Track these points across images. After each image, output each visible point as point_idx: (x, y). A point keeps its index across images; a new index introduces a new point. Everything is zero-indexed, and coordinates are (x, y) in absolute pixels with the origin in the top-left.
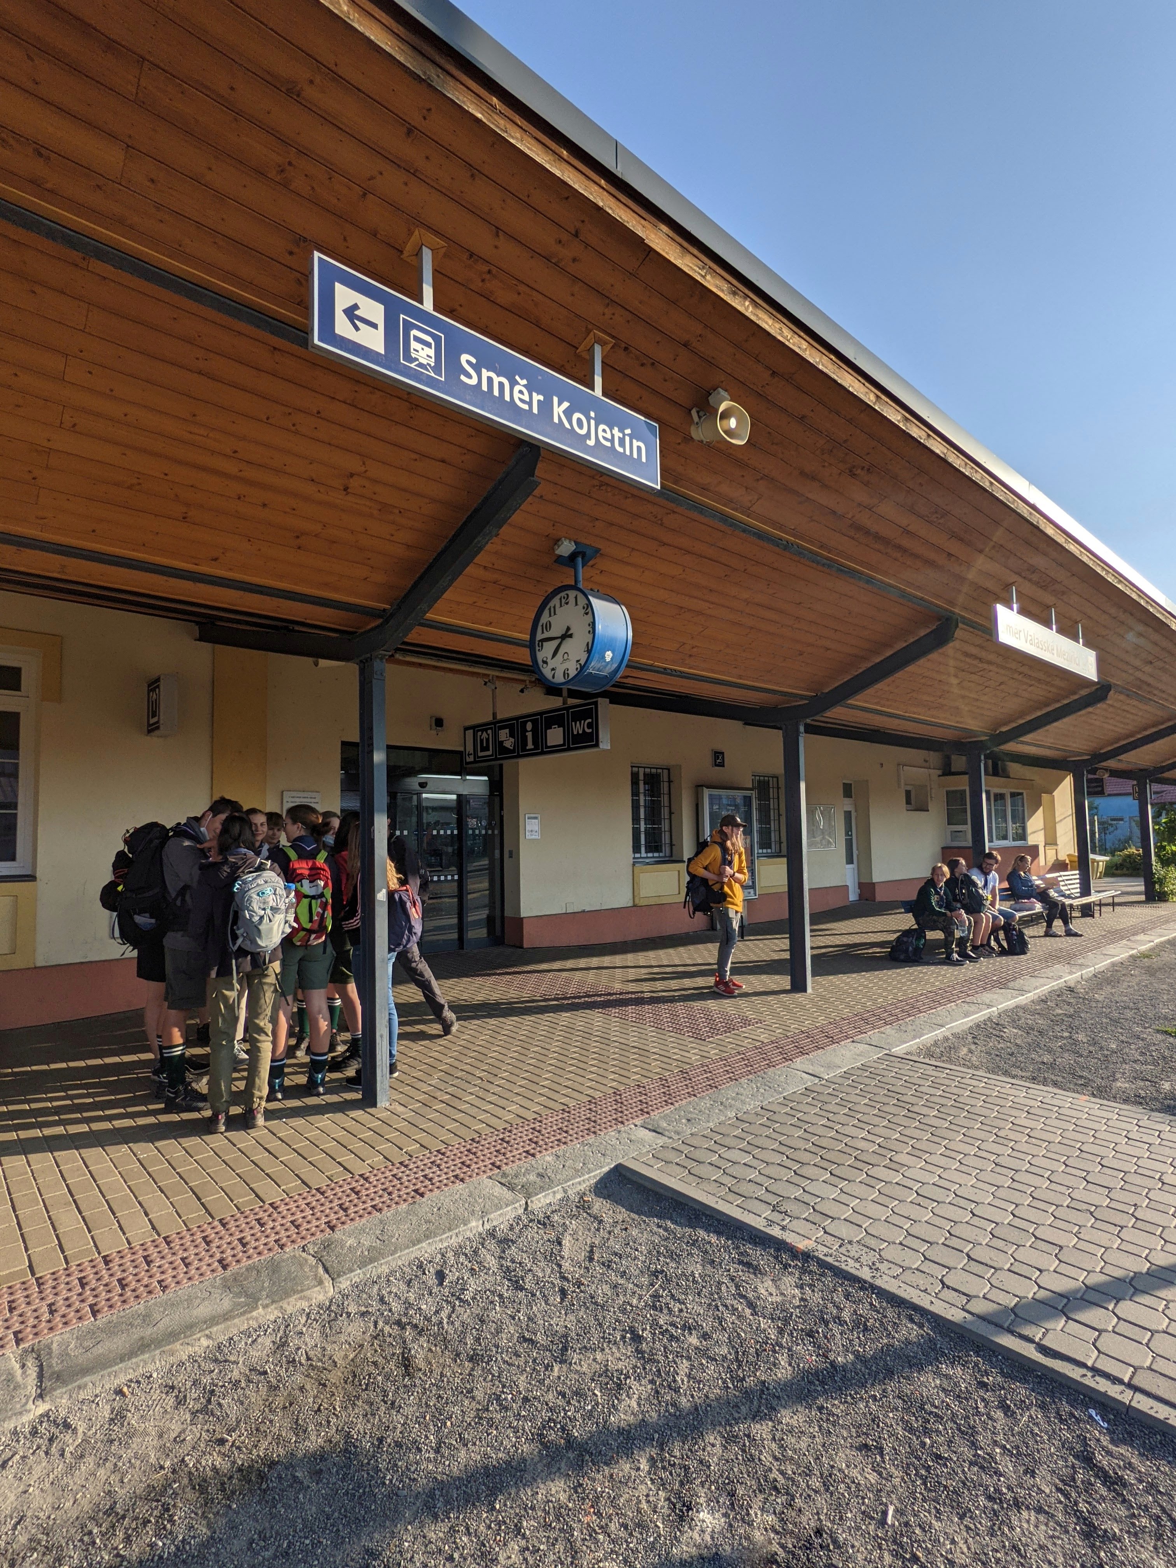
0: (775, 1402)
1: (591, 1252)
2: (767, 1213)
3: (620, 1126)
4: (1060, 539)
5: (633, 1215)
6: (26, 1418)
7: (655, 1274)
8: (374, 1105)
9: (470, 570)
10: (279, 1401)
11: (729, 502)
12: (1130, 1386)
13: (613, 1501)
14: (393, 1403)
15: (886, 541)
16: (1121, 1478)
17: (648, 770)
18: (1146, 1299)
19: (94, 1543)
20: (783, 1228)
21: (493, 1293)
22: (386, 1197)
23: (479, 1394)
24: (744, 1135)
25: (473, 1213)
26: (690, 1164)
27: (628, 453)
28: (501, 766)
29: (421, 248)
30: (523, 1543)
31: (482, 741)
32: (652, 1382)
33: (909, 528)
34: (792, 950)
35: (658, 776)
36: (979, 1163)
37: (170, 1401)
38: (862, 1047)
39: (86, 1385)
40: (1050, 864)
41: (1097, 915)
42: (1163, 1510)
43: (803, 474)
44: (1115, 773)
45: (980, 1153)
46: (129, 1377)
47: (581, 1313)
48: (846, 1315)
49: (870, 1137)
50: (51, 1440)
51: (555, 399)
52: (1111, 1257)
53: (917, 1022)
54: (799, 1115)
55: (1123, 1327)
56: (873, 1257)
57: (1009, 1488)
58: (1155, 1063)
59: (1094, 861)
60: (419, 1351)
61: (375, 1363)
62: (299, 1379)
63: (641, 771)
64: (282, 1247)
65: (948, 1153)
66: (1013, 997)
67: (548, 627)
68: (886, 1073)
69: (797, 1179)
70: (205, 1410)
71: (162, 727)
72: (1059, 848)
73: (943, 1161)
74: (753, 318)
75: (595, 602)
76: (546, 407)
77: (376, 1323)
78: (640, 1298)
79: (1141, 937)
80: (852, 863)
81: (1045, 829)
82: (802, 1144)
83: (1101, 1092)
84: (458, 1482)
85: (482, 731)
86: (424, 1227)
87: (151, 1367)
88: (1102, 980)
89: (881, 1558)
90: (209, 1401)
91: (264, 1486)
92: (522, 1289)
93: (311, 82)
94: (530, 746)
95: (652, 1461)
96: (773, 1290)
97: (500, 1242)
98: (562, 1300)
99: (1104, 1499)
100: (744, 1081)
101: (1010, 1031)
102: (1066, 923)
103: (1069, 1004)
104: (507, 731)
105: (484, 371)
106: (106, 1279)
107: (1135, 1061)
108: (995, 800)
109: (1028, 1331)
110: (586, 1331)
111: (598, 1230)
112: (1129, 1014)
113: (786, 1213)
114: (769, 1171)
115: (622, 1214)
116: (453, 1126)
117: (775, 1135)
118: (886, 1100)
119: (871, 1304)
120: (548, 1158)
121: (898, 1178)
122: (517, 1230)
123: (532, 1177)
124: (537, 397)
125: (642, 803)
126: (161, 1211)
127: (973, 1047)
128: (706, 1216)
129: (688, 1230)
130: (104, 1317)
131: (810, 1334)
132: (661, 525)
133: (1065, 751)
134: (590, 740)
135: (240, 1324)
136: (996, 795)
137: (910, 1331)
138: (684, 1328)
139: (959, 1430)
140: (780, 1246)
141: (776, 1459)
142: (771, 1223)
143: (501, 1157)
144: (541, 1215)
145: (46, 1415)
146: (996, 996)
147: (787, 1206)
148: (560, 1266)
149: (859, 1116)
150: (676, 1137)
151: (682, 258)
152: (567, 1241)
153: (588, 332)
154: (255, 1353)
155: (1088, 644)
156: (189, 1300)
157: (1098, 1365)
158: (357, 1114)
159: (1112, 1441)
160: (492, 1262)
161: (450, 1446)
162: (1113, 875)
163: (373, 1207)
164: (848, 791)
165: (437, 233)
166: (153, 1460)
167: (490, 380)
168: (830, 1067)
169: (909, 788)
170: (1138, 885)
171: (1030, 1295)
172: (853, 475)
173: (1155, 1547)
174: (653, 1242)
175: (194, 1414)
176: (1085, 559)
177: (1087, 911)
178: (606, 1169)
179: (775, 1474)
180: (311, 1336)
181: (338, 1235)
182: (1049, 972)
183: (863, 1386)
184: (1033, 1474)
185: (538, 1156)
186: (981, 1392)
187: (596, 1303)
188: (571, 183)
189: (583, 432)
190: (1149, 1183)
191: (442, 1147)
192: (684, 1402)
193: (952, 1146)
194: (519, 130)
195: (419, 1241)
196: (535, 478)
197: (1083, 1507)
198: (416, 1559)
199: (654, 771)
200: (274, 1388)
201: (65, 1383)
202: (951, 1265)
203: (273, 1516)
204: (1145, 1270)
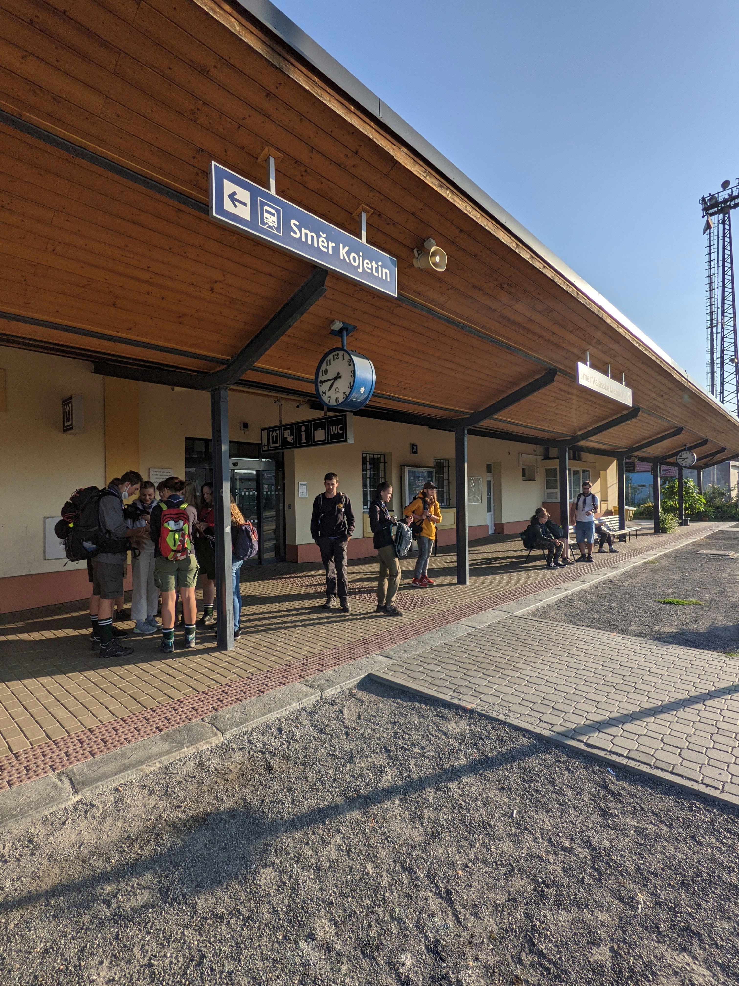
0: (459, 774)
1: (359, 715)
2: (451, 693)
3: (368, 655)
4: (614, 326)
5: (379, 698)
6: (70, 803)
7: (395, 723)
8: (226, 649)
9: (283, 338)
10: (205, 788)
11: (431, 301)
12: (627, 757)
13: (383, 817)
14: (266, 786)
15: (519, 325)
16: (620, 793)
17: (372, 456)
18: (638, 722)
19: (124, 851)
20: (460, 700)
21: (309, 736)
22: (243, 694)
23: (310, 779)
24: (436, 657)
25: (293, 699)
26: (408, 672)
27: (380, 276)
28: (283, 453)
29: (268, 157)
30: (342, 836)
31: (273, 437)
32: (398, 768)
33: (531, 318)
34: (458, 562)
35: (378, 459)
36: (559, 666)
37: (145, 792)
38: (498, 612)
39: (99, 787)
40: (603, 512)
41: (627, 540)
42: (637, 804)
43: (474, 287)
44: (641, 459)
45: (560, 662)
46: (121, 782)
47: (358, 742)
48: (492, 736)
49: (503, 656)
50: (86, 812)
51: (341, 245)
52: (621, 705)
53: (528, 598)
54: (465, 647)
55: (625, 734)
56: (505, 710)
57: (569, 800)
58: (652, 617)
59: (627, 510)
60: (275, 763)
61: (253, 770)
62: (213, 778)
63: (368, 456)
64: (190, 720)
65: (543, 662)
66: (580, 585)
67: (326, 372)
68: (511, 625)
69: (465, 677)
70: (166, 794)
71: (74, 428)
72: (609, 502)
73: (541, 666)
74: (451, 200)
75: (355, 359)
76: (336, 250)
77: (249, 753)
78: (388, 734)
79: (650, 552)
80: (490, 511)
81: (601, 491)
82: (467, 661)
83: (623, 632)
84: (305, 815)
85: (273, 431)
86: (268, 707)
87: (131, 778)
88: (627, 575)
89: (511, 830)
90: (167, 791)
91: (206, 823)
92: (325, 733)
93: (215, 67)
94: (304, 441)
95: (401, 800)
96: (455, 727)
97: (309, 713)
98: (347, 737)
99: (612, 802)
100: (434, 631)
101: (577, 603)
102: (610, 545)
103: (609, 588)
104: (289, 431)
105: (303, 229)
106: (94, 739)
107: (642, 616)
108: (574, 474)
109: (581, 738)
110: (362, 749)
111: (362, 705)
112: (640, 593)
113: (460, 692)
114: (451, 674)
115: (373, 697)
116: (273, 658)
117: (453, 657)
118: (511, 638)
119: (505, 730)
120: (330, 672)
121: (518, 674)
122: (318, 707)
123: (323, 682)
124: (331, 244)
125: (368, 476)
126: (115, 706)
127: (557, 611)
128: (419, 696)
129: (409, 703)
130: (98, 757)
131: (475, 744)
132: (393, 313)
133: (612, 445)
134: (341, 437)
135: (175, 756)
136: (574, 471)
137: (524, 741)
138: (411, 745)
139: (547, 779)
140: (458, 708)
141: (460, 796)
142: (453, 697)
143: (304, 673)
144: (330, 700)
145: (80, 801)
146: (570, 585)
147: (460, 689)
148: (343, 722)
149: (497, 646)
150: (399, 660)
151: (414, 166)
152: (345, 711)
153: (359, 205)
154: (186, 769)
155: (627, 385)
156: (145, 746)
157: (613, 750)
158: (217, 654)
159: (617, 780)
160: (306, 722)
161: (299, 801)
162: (638, 519)
163: (237, 699)
164: (489, 468)
165: (278, 149)
166: (144, 816)
167: (306, 235)
168: (480, 622)
169: (524, 467)
170: (651, 524)
171: (582, 723)
172: (502, 288)
173: (633, 818)
174: (391, 710)
175: (160, 797)
176: (627, 337)
177: (622, 538)
178: (363, 676)
179: (460, 802)
180: (215, 760)
181: (220, 712)
182: (599, 572)
183: (501, 764)
184: (580, 794)
185: (324, 671)
186: (558, 764)
187: (365, 737)
188: (356, 125)
189: (356, 264)
190: (643, 672)
191: (270, 669)
192: (415, 776)
193: (546, 659)
194: (328, 95)
195: (266, 714)
196: (325, 287)
197: (602, 805)
198: (290, 845)
199: (375, 456)
200: (200, 783)
201: (87, 786)
202: (544, 711)
203: (214, 834)
204: (638, 710)
